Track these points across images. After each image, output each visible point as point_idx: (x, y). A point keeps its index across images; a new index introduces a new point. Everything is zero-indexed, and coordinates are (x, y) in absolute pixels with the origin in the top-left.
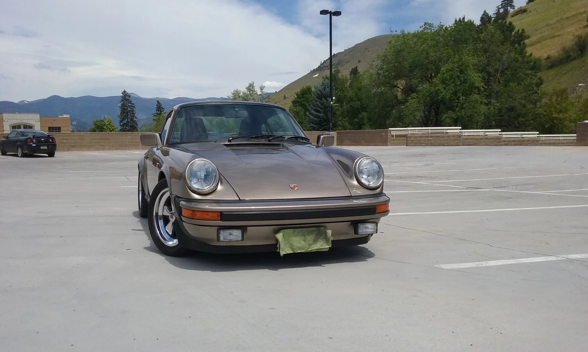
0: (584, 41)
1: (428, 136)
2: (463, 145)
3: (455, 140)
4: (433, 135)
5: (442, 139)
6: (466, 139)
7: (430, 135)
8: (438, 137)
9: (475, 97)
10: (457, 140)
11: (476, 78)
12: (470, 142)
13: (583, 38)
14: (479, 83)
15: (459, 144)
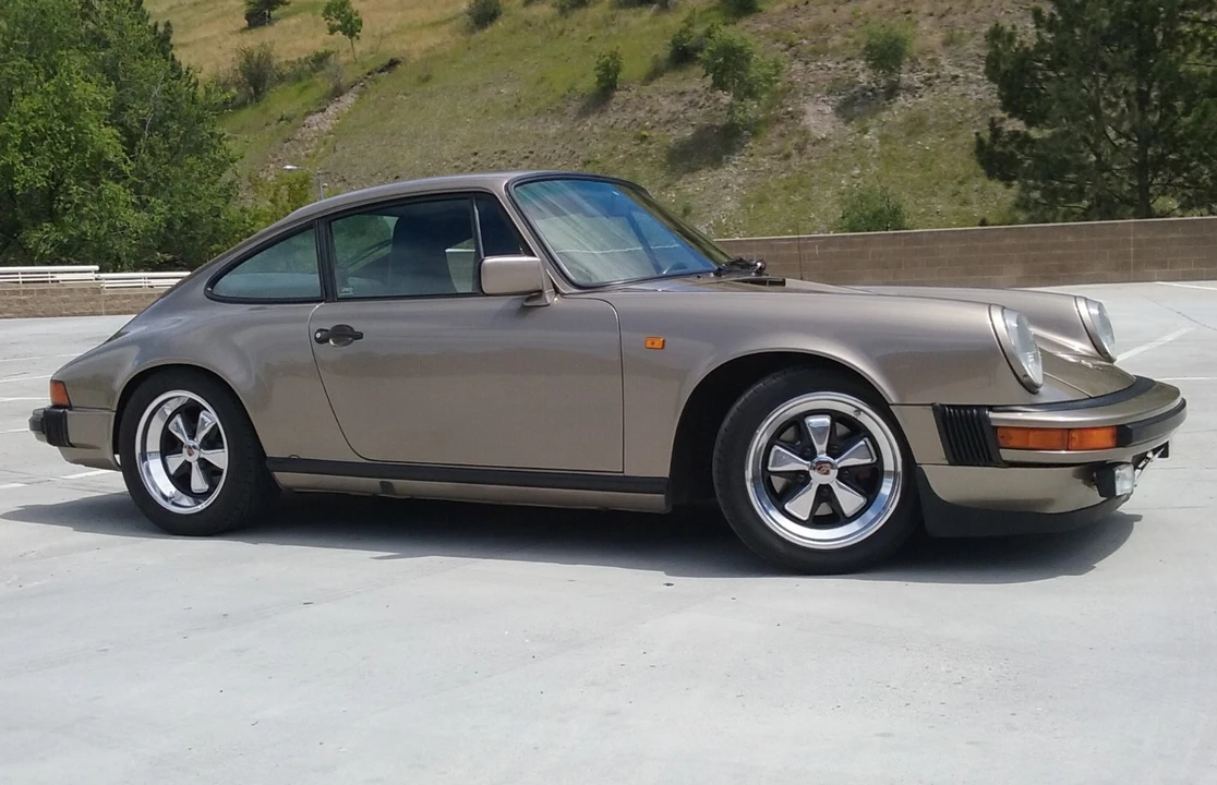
0: (258, 65)
1: (18, 292)
2: (108, 314)
3: (86, 300)
4: (30, 287)
5: (54, 299)
6: (113, 297)
7: (23, 287)
8: (43, 292)
9: (111, 188)
10: (92, 299)
11: (106, 138)
12: (124, 304)
13: (256, 55)
14: (114, 152)
15: (98, 311)
